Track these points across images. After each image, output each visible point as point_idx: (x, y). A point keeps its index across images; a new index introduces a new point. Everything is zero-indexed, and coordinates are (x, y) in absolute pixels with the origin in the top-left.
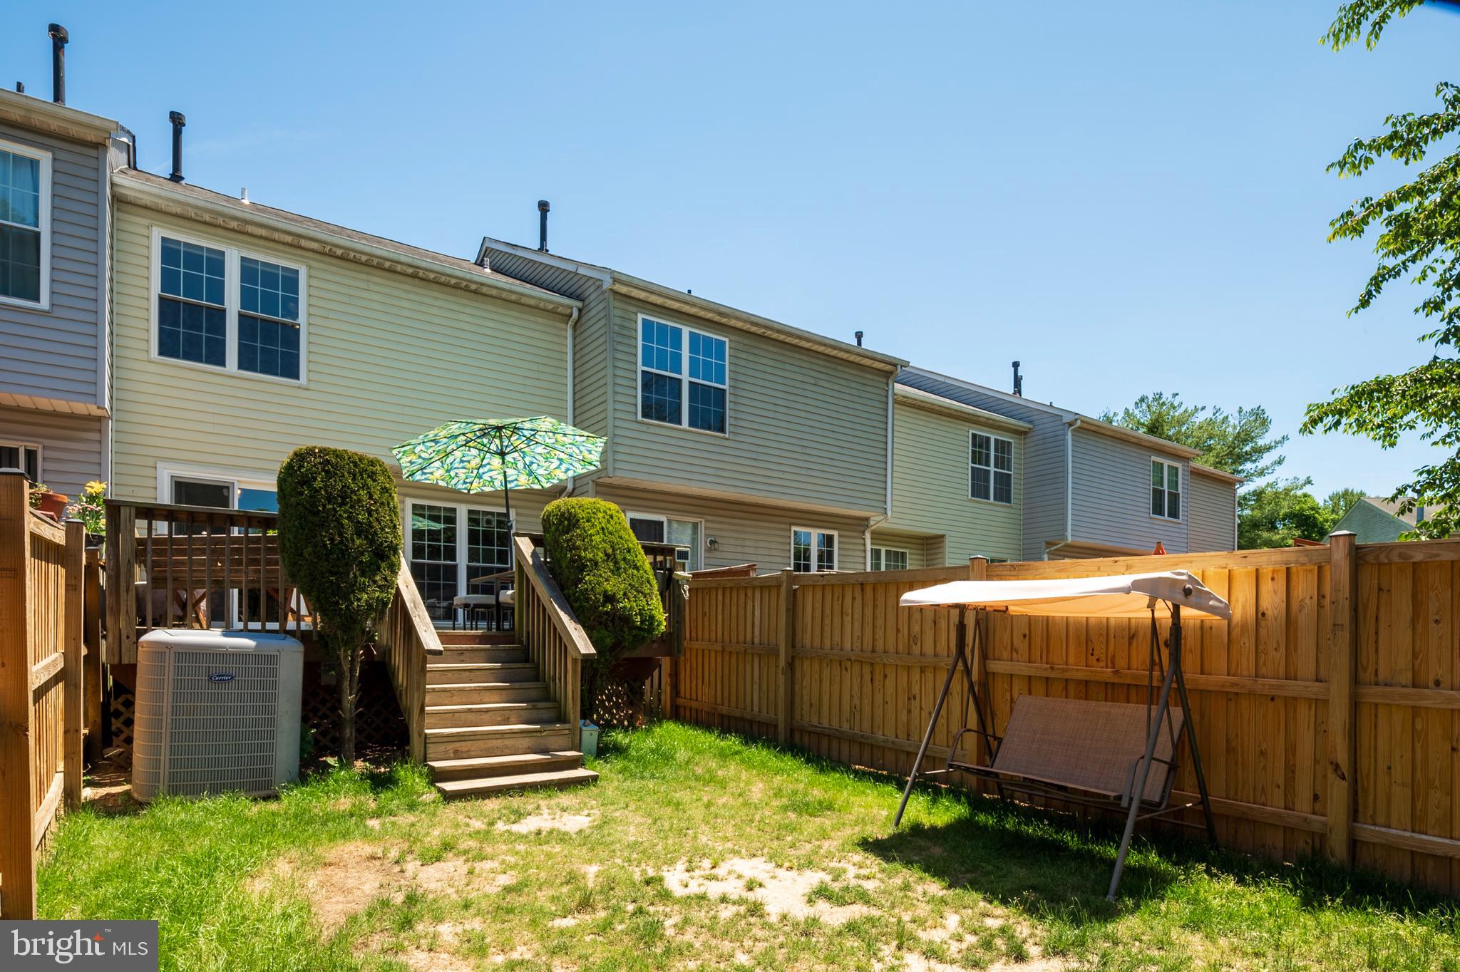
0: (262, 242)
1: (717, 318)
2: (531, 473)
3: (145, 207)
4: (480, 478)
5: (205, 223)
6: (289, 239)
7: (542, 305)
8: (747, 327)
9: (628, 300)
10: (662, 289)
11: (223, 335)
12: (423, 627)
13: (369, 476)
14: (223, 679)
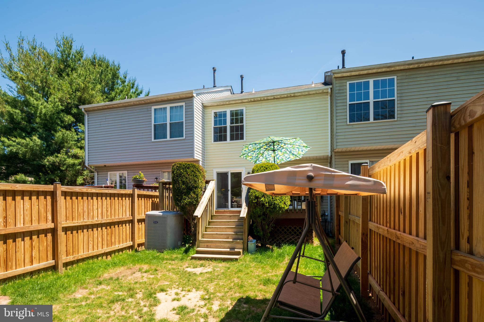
0: (235, 105)
1: (388, 70)
2: (293, 154)
3: (211, 106)
4: (278, 159)
5: (223, 105)
6: (240, 101)
7: (317, 92)
8: (407, 67)
9: (343, 78)
10: (355, 68)
11: (226, 132)
12: (198, 209)
13: (187, 168)
14: (156, 222)
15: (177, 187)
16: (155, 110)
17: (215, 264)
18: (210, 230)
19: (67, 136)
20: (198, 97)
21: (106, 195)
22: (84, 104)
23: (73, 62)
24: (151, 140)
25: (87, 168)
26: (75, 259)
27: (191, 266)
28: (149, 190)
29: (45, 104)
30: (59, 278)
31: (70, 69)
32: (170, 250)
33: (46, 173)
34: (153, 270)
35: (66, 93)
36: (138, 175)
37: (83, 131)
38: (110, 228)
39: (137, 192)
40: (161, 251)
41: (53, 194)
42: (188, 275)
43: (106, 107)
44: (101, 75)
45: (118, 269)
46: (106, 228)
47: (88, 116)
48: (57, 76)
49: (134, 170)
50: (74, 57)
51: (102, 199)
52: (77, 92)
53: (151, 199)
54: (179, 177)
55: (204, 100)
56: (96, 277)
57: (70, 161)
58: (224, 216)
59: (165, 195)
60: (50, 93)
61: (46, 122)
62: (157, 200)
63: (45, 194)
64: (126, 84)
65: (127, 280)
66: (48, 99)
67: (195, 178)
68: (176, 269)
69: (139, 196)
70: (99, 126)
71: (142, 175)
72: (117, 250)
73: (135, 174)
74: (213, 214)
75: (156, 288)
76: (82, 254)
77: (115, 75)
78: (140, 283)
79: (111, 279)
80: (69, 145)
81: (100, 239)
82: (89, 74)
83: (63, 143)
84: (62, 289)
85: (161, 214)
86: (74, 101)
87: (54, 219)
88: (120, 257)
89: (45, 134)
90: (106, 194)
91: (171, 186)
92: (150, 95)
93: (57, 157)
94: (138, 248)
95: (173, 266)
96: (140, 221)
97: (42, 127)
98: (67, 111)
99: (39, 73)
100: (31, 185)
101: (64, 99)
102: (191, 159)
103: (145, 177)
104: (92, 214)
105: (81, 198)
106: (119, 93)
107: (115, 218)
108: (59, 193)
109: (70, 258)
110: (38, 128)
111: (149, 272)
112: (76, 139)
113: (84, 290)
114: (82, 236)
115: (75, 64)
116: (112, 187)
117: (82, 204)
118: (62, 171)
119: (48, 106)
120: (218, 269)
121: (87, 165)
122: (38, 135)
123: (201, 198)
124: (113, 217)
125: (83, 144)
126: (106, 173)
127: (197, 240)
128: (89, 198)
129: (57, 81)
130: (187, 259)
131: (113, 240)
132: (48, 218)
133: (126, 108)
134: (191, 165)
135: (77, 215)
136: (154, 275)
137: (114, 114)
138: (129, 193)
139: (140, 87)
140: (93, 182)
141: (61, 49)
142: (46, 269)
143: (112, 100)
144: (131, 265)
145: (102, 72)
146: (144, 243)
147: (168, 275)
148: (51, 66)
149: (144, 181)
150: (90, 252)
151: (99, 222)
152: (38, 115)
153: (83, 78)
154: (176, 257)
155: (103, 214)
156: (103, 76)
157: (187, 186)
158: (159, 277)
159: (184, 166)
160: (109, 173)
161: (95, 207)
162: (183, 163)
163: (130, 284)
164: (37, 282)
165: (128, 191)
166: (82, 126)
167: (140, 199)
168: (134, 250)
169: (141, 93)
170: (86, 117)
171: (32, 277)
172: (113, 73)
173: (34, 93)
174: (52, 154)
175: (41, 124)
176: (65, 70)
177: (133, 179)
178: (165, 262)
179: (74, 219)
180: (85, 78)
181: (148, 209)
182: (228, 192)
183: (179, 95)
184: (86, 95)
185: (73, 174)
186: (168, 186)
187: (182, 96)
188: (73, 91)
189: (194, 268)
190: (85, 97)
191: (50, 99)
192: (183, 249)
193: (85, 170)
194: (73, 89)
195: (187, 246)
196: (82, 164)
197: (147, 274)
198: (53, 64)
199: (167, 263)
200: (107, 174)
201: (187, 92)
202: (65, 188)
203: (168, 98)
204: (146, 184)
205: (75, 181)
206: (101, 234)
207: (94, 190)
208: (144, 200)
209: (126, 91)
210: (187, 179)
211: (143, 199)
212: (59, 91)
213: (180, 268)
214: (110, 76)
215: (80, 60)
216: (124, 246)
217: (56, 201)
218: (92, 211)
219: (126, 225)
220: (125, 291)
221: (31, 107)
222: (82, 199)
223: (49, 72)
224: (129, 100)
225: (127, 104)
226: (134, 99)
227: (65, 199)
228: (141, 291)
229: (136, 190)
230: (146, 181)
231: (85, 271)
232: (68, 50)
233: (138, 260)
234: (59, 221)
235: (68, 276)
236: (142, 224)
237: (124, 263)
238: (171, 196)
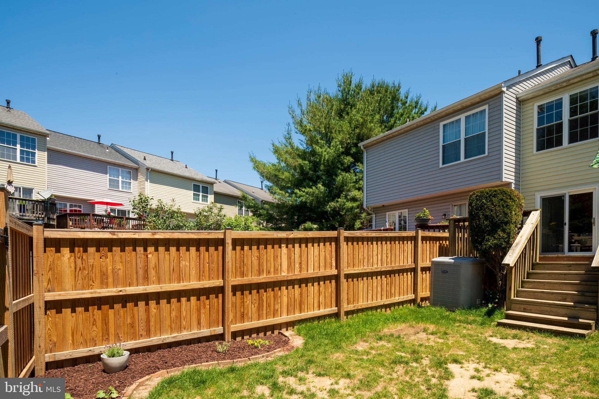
0: (579, 83)
3: (532, 98)
5: (555, 90)
11: (562, 132)
12: (510, 254)
13: (493, 197)
14: (445, 272)
15: (476, 224)
16: (444, 126)
17: (540, 338)
18: (531, 286)
19: (346, 179)
20: (511, 90)
21: (386, 239)
22: (362, 140)
23: (352, 98)
24: (439, 166)
25: (364, 209)
26: (355, 308)
27: (498, 335)
28: (436, 230)
29: (328, 149)
30: (341, 326)
31: (350, 107)
32: (464, 309)
33: (327, 220)
34: (442, 333)
35: (346, 134)
36: (422, 212)
37: (361, 170)
38: (390, 277)
39: (421, 233)
40: (451, 310)
41: (337, 240)
42: (493, 347)
43: (385, 138)
44: (379, 104)
45: (399, 325)
46: (386, 277)
47: (367, 153)
48: (338, 118)
49: (416, 207)
50: (353, 92)
51: (382, 243)
52: (356, 130)
53: (438, 242)
54: (480, 210)
55: (520, 91)
56: (375, 330)
57: (349, 204)
58: (558, 264)
59: (457, 236)
60: (333, 138)
61: (329, 167)
62: (446, 243)
63: (330, 240)
64: (407, 105)
65: (410, 340)
66: (330, 144)
67: (505, 209)
68: (475, 336)
69: (424, 239)
70: (378, 161)
71: (426, 213)
72: (397, 303)
73: (417, 211)
74: (536, 260)
75: (447, 356)
76: (362, 304)
77: (395, 98)
78: (426, 346)
79: (392, 335)
80: (348, 188)
81: (379, 289)
82: (368, 106)
83: (343, 187)
84: (344, 338)
85: (452, 261)
86: (353, 140)
87: (338, 267)
88: (401, 312)
89: (328, 181)
90: (387, 237)
91: (467, 224)
92: (437, 109)
93: (337, 201)
94: (421, 303)
95: (469, 332)
96: (424, 269)
97: (325, 173)
98: (347, 152)
99: (323, 120)
100: (316, 232)
101: (344, 140)
102: (498, 183)
103: (430, 214)
104: (372, 260)
105: (361, 243)
106: (399, 118)
107: (396, 266)
108: (342, 239)
109: (351, 307)
110: (322, 175)
111: (437, 334)
112: (355, 180)
113: (364, 343)
114: (362, 284)
115: (354, 99)
116: (391, 230)
117: (362, 250)
118: (341, 216)
119: (331, 151)
120: (545, 346)
121: (365, 207)
122: (322, 182)
123: (514, 238)
124: (393, 265)
125: (361, 185)
126: (384, 214)
127: (507, 299)
128: (369, 243)
129: (338, 123)
130: (490, 325)
131: (393, 291)
132: (333, 264)
133: (408, 133)
134: (499, 192)
135: (357, 261)
136: (443, 339)
137: (394, 144)
138: (411, 235)
139: (425, 104)
140: (371, 226)
141: (341, 89)
142: (330, 316)
143: (391, 128)
144: (414, 323)
145: (381, 100)
146: (429, 297)
147: (462, 342)
148: (333, 110)
149: (430, 219)
150: (369, 302)
151: (379, 270)
152: (322, 162)
153: (361, 112)
154: (473, 320)
155: (383, 261)
156: (382, 104)
157: (491, 222)
158: (450, 343)
159: (487, 193)
160: (387, 213)
161: (375, 253)
162: (487, 190)
163: (413, 346)
164: (324, 327)
165: (411, 233)
166: (360, 165)
167: (424, 242)
168: (416, 305)
169: (426, 110)
170: (365, 154)
171: (319, 322)
172: (392, 96)
173: (319, 141)
174: (333, 200)
175: (324, 170)
176: (345, 110)
177: (415, 218)
178: (458, 324)
179: (355, 266)
180: (364, 112)
181: (435, 254)
182: (563, 228)
183: (480, 96)
184: (365, 131)
185: (351, 218)
186: (462, 223)
187: (484, 96)
188: (352, 130)
189: (502, 338)
190: (364, 132)
191: (332, 144)
192: (485, 310)
193: (362, 213)
194: (352, 128)
195: (490, 306)
196: (361, 207)
197: (434, 337)
198: (335, 107)
199: (459, 326)
200: (386, 215)
201: (492, 89)
202: (347, 233)
203: (463, 105)
204: (431, 223)
205: (354, 225)
206: (380, 283)
207: (374, 234)
208: (430, 243)
209: (407, 114)
210: (492, 211)
211: (428, 242)
212: (339, 133)
213: (480, 335)
214: (389, 101)
215: (359, 93)
216: (405, 299)
217: (340, 247)
218: (372, 258)
219: (407, 275)
220: (408, 352)
221: (317, 156)
222: (363, 244)
223: (331, 116)
224: (412, 122)
225: (408, 128)
226: (417, 120)
227: (347, 244)
228: (427, 357)
229: (420, 231)
230: (431, 220)
231: (365, 323)
232: (348, 86)
233: (422, 318)
234: (342, 267)
235: (350, 326)
236: (426, 273)
237: (406, 319)
238: (466, 236)
